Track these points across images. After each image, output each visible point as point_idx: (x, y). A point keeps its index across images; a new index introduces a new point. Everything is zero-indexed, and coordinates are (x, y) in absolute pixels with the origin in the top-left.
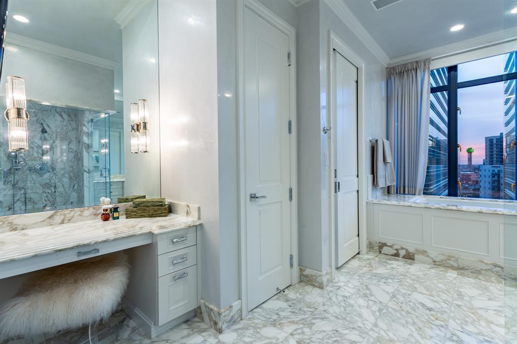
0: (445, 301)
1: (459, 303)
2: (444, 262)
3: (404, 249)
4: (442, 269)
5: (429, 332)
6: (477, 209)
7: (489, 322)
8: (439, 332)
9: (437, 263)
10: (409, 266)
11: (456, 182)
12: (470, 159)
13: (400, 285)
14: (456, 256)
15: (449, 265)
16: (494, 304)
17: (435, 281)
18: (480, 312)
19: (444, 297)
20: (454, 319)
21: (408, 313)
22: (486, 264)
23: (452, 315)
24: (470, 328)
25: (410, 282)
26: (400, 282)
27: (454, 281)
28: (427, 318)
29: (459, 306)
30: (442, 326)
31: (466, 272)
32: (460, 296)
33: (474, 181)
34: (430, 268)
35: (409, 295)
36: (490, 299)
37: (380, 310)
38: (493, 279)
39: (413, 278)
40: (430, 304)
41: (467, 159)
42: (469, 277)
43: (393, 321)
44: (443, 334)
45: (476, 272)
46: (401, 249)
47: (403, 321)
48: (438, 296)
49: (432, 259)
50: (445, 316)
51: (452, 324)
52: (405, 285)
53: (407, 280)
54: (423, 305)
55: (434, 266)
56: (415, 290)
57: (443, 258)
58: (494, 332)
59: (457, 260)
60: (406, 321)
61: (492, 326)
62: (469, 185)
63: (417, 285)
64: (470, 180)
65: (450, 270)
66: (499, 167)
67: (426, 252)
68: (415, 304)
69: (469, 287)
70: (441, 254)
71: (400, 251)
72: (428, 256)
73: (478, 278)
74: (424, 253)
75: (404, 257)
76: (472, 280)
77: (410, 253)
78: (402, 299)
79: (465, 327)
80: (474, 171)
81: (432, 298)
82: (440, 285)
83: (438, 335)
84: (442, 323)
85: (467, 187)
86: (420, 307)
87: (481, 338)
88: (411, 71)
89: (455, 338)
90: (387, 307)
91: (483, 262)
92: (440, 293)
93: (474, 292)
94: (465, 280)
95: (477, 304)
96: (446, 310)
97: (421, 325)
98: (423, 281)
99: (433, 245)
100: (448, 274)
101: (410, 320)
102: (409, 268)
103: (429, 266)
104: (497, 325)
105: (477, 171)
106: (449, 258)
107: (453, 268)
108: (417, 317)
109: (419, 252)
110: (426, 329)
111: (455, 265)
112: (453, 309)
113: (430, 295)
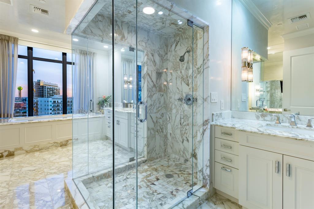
0: (39, 164)
1: (45, 162)
2: (32, 150)
3: (7, 151)
4: (32, 153)
5: (38, 177)
6: (47, 120)
7: (58, 163)
8: (42, 175)
9: (28, 152)
10: (13, 159)
11: (33, 109)
12: (20, 94)
13: (12, 169)
14: (38, 145)
15: (35, 150)
16: (57, 156)
17: (31, 159)
18: (54, 161)
19: (38, 163)
20: (45, 168)
21: (24, 177)
22: (51, 143)
23: (44, 167)
24: (53, 168)
25: (18, 165)
26: (12, 168)
27: (40, 156)
28: (34, 174)
29: (45, 163)
30: (42, 173)
31: (43, 150)
32: (45, 160)
33: (23, 107)
34: (26, 155)
35: (21, 170)
36: (56, 156)
37: (7, 184)
38: (54, 149)
39: (18, 163)
40: (33, 169)
41: (18, 94)
42: (45, 152)
43: (18, 184)
44: (44, 175)
45: (47, 149)
46: (5, 152)
47: (24, 181)
48: (35, 164)
49: (25, 150)
50: (42, 169)
51: (45, 170)
52: (16, 168)
53: (16, 165)
54: (30, 170)
55: (27, 153)
56: (23, 167)
57: (32, 147)
58: (60, 164)
59: (38, 146)
60: (25, 180)
61: (59, 163)
62: (20, 110)
63: (23, 165)
64: (20, 107)
65: (36, 152)
66: (37, 99)
67: (22, 148)
68: (26, 172)
69: (46, 155)
70: (31, 146)
71: (3, 154)
72: (23, 150)
73: (49, 151)
74: (21, 149)
75: (7, 156)
76: (47, 152)
77: (11, 152)
78: (17, 174)
79: (50, 168)
80: (23, 101)
81: (32, 166)
82: (34, 160)
83: (42, 176)
84: (42, 172)
85: (18, 111)
86: (29, 172)
87: (57, 168)
88: (4, 40)
89: (49, 173)
90: (11, 181)
91: (50, 143)
92: (36, 163)
93: (49, 156)
94: (44, 153)
95: (52, 159)
96: (41, 167)
97: (33, 177)
98: (25, 162)
99: (26, 143)
100: (35, 154)
101: (27, 179)
102: (13, 160)
103: (24, 155)
104: (61, 162)
105: (24, 101)
106: (35, 146)
107: (37, 151)
108: (30, 176)
109: (17, 149)
110: (36, 177)
111: (38, 149)
112: (43, 165)
113: (31, 166)
